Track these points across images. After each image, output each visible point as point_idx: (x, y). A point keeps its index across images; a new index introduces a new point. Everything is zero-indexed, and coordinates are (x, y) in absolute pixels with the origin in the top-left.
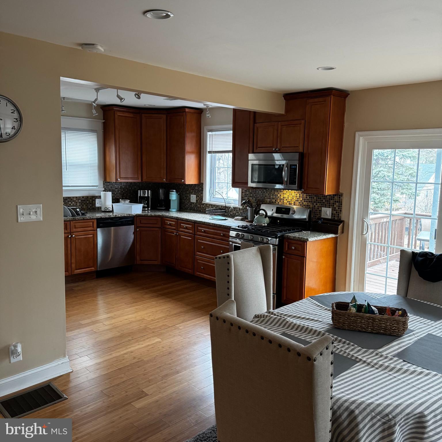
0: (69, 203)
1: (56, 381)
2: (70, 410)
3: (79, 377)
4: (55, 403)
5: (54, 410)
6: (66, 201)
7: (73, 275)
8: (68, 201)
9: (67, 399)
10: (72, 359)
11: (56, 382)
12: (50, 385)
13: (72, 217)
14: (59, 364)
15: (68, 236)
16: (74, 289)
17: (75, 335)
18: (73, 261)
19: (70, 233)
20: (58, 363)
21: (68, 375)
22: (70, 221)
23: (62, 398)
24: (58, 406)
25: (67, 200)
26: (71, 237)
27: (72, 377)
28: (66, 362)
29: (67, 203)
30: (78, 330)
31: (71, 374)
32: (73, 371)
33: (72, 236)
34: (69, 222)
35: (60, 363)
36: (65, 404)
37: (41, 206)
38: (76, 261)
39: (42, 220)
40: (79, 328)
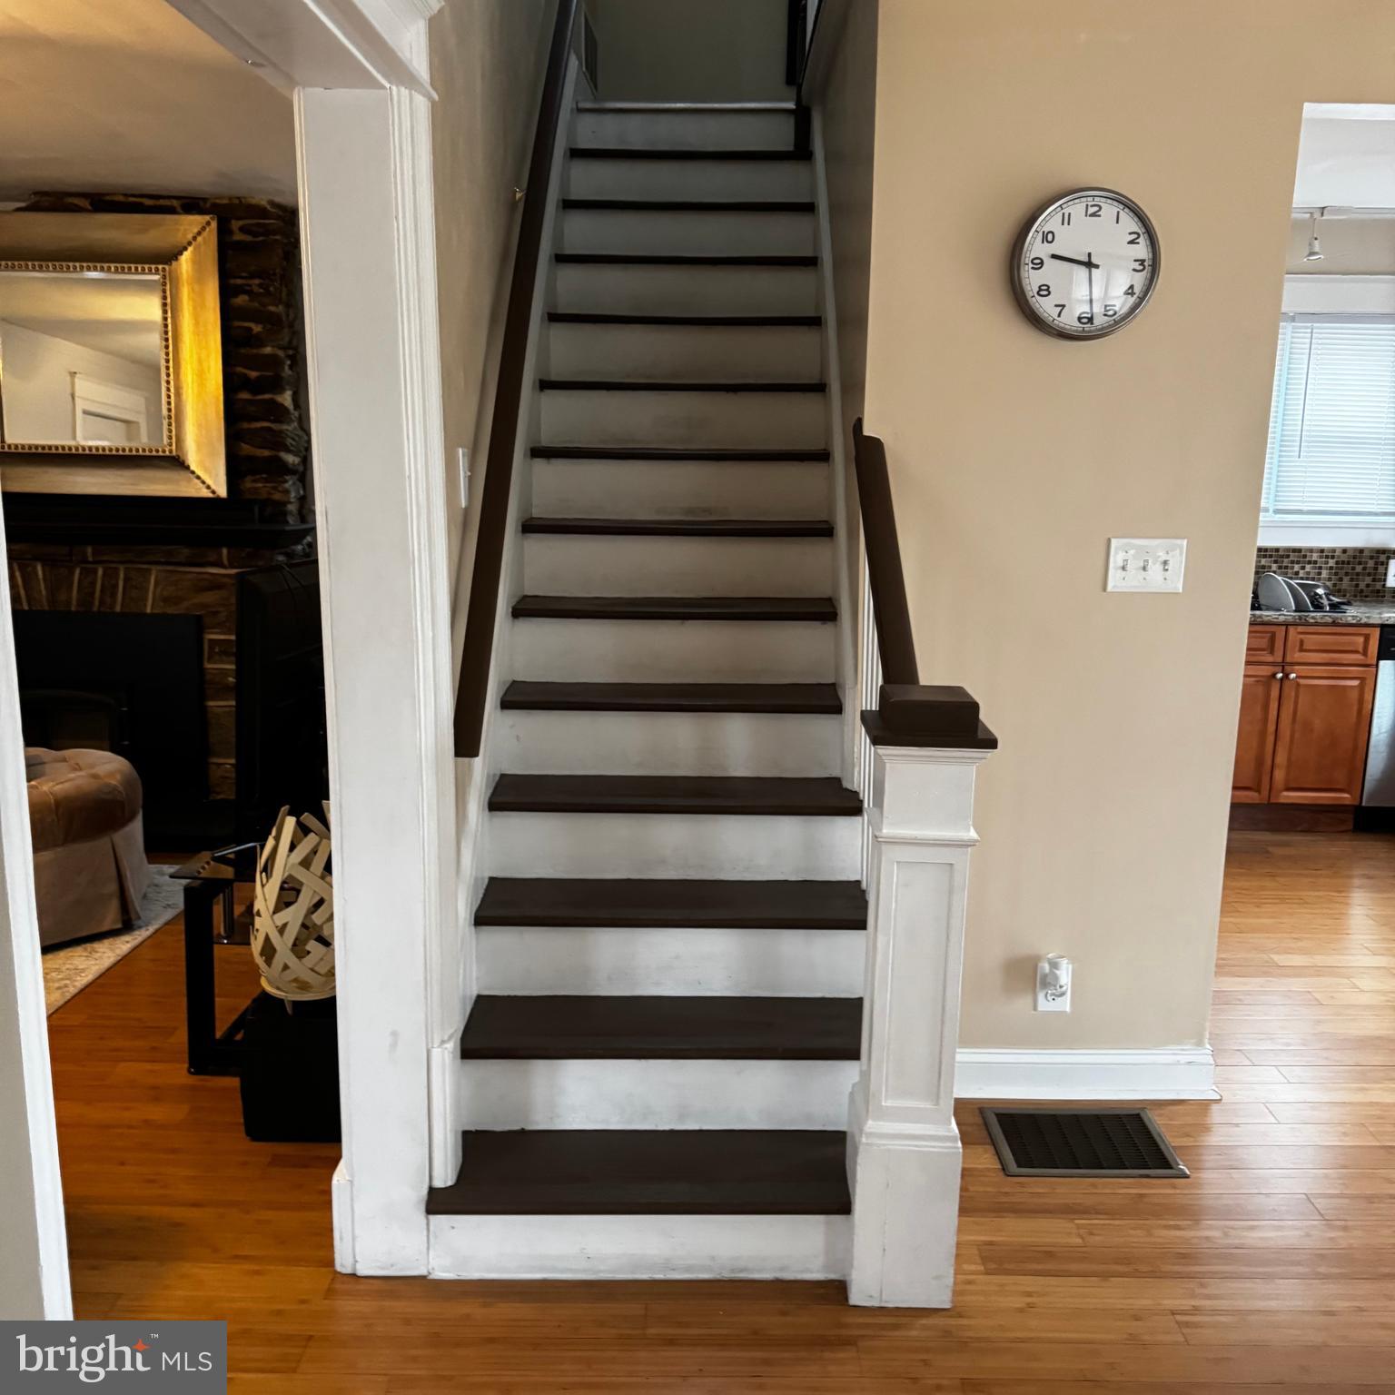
0: (1293, 568)
1: (1162, 1112)
2: (1191, 1213)
3: (1237, 1125)
4: (1148, 1176)
5: (1141, 1196)
6: (1286, 560)
7: (1272, 804)
8: (1292, 562)
9: (1187, 1177)
10: (1226, 1062)
11: (1160, 1115)
12: (1142, 1115)
13: (1295, 611)
14: (1178, 1063)
15: (1274, 675)
16: (1270, 849)
17: (1248, 993)
18: (1281, 758)
19: (1283, 666)
20: (1179, 1057)
21: (1204, 1105)
22: (1287, 625)
23: (1171, 1168)
24: (1155, 1188)
25: (1288, 556)
26: (1282, 679)
27: (1216, 1115)
28: (1203, 1064)
29: (1286, 567)
30: (1261, 980)
31: (1215, 1107)
32: (1220, 1100)
33: (1286, 676)
34: (1284, 628)
35: (1183, 1059)
36: (1178, 1191)
37: (1183, 545)
38: (1289, 760)
39: (1181, 591)
40: (1266, 974)
